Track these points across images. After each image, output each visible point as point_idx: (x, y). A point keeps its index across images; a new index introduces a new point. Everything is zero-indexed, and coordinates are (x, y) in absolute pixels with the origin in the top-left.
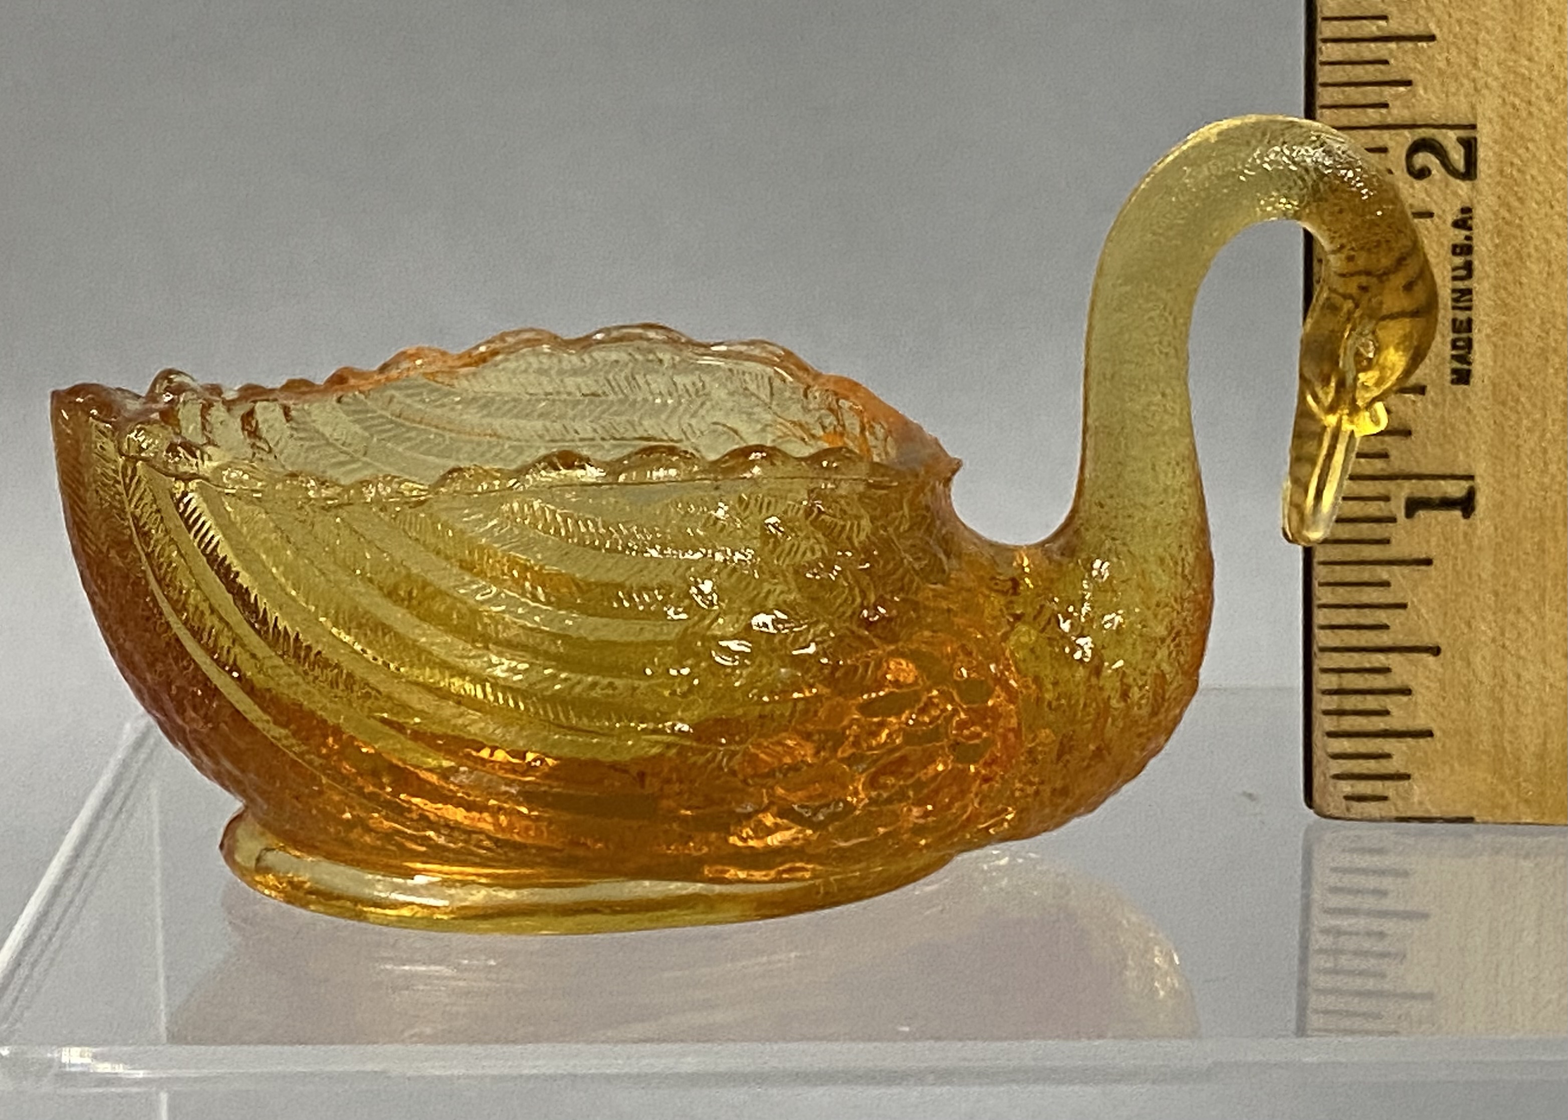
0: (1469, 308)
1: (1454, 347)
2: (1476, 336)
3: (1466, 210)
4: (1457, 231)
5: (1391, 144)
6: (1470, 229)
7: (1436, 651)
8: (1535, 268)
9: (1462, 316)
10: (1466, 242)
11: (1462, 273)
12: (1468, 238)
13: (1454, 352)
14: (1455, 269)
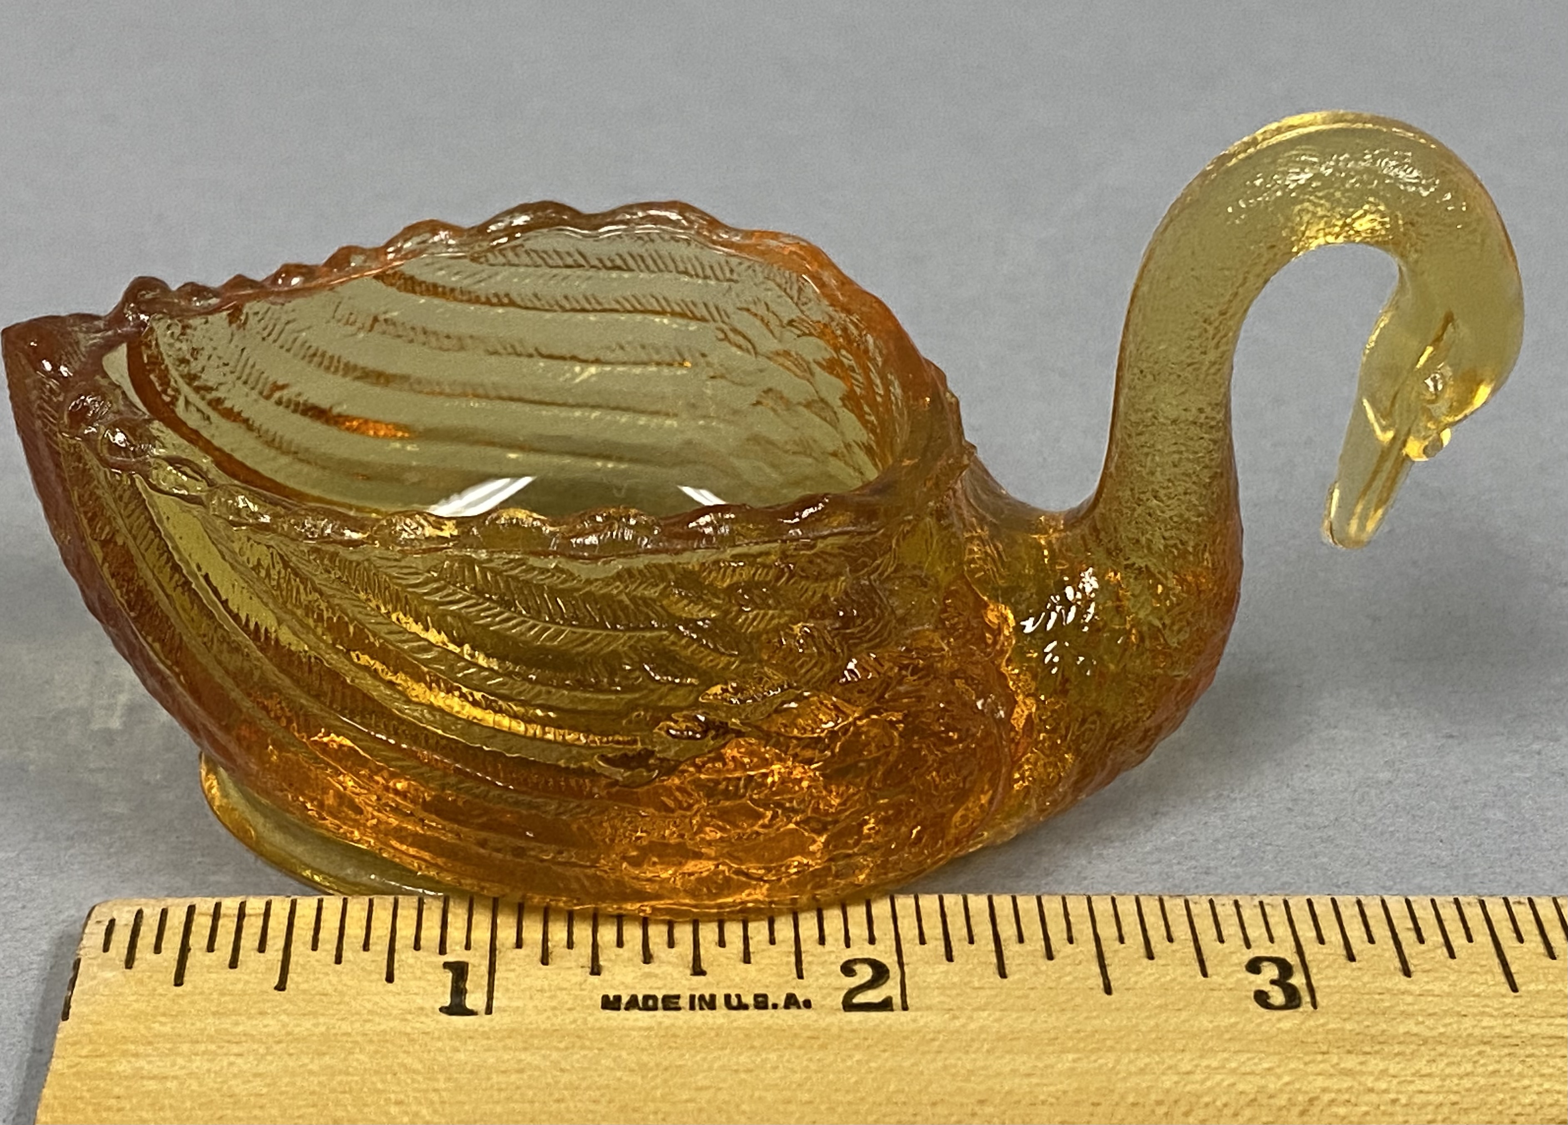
0: (692, 1007)
1: (646, 998)
2: (660, 1013)
3: (808, 1004)
4: (784, 997)
5: (879, 946)
6: (787, 1007)
7: (281, 986)
8: (742, 1059)
9: (684, 1002)
10: (770, 1004)
11: (734, 1002)
12: (775, 1006)
13: (640, 998)
14: (738, 996)
